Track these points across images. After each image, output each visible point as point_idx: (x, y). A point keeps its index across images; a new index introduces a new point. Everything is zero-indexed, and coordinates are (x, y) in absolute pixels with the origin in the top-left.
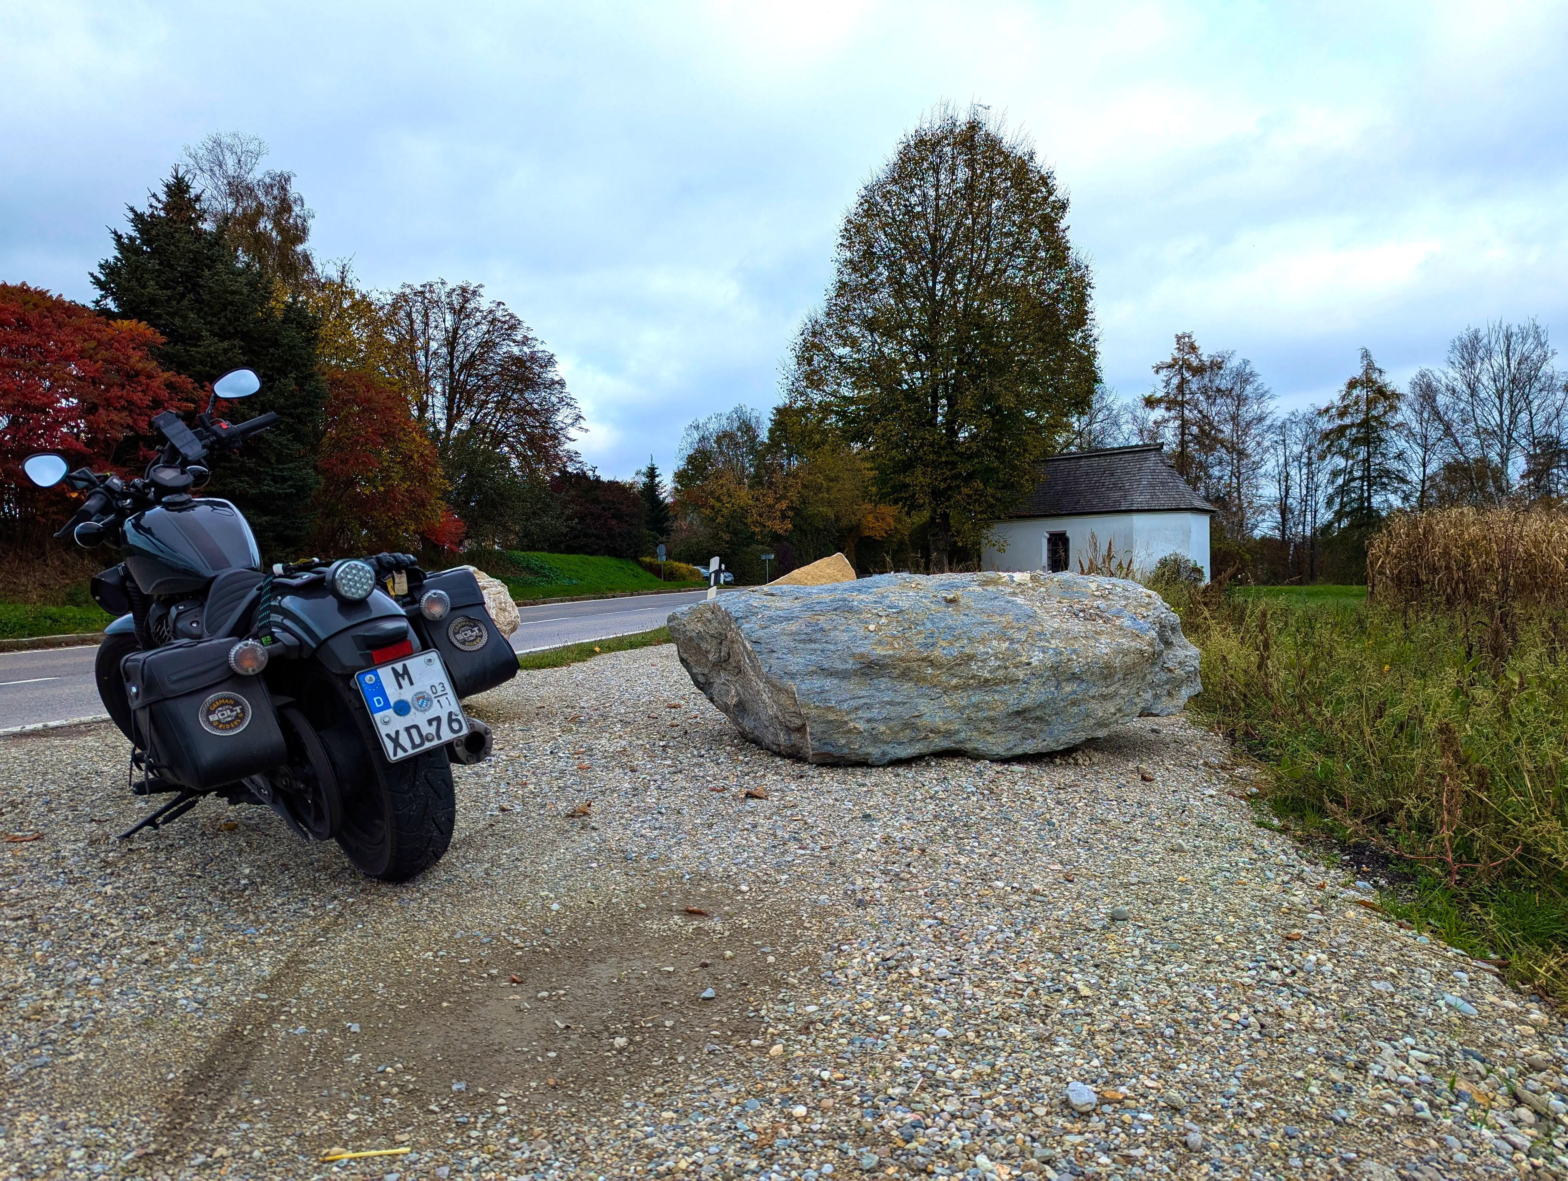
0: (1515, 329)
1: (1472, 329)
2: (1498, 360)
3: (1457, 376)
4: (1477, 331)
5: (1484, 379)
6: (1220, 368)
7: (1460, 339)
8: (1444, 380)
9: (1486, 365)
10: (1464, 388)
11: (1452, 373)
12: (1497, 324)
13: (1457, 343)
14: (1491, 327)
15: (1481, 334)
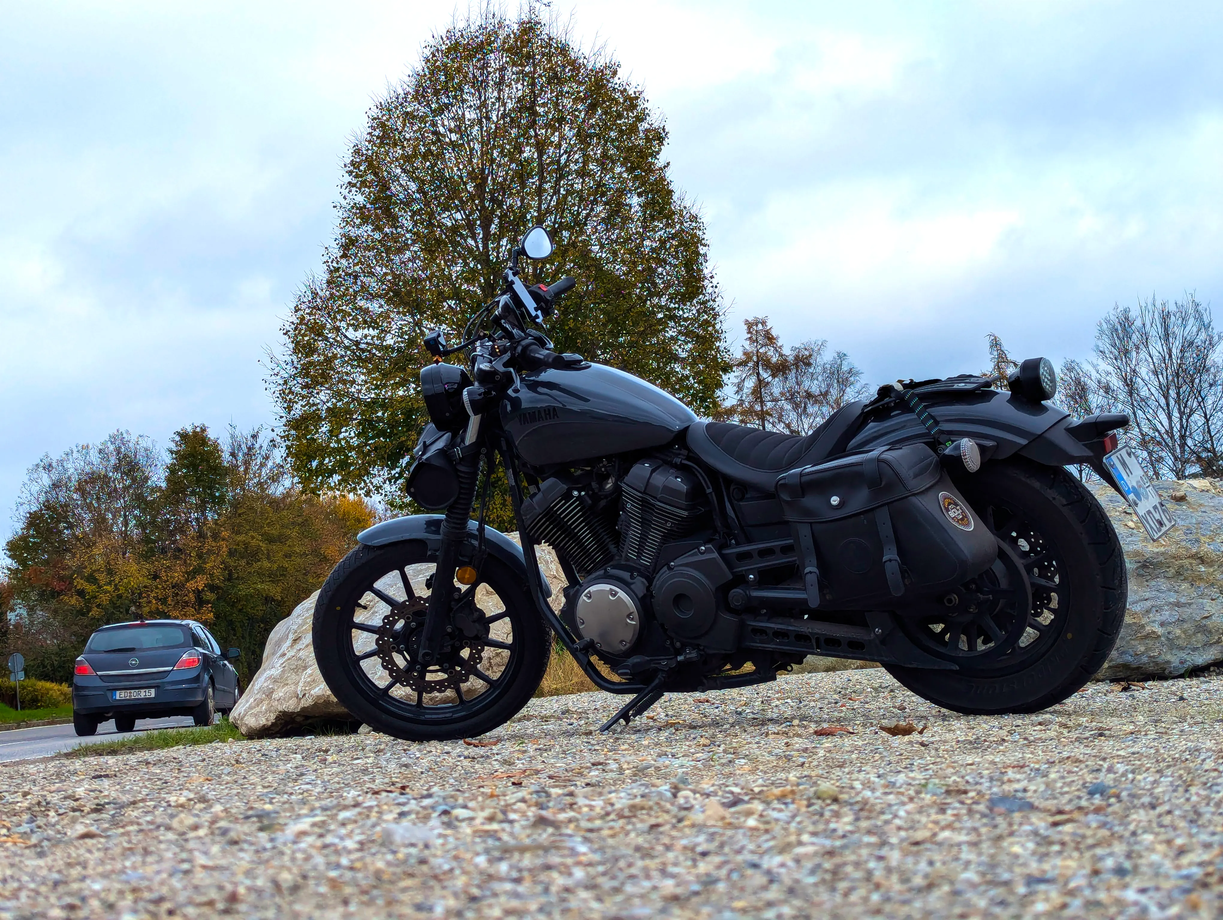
0: (1172, 308)
1: (1121, 308)
2: (1157, 347)
3: (1110, 369)
4: (1126, 311)
5: (1144, 371)
6: (809, 365)
7: (1108, 322)
8: (1094, 375)
9: (1143, 354)
10: (1121, 384)
11: (1104, 366)
12: (1150, 301)
13: (1105, 326)
14: (1144, 305)
15: (1133, 314)
